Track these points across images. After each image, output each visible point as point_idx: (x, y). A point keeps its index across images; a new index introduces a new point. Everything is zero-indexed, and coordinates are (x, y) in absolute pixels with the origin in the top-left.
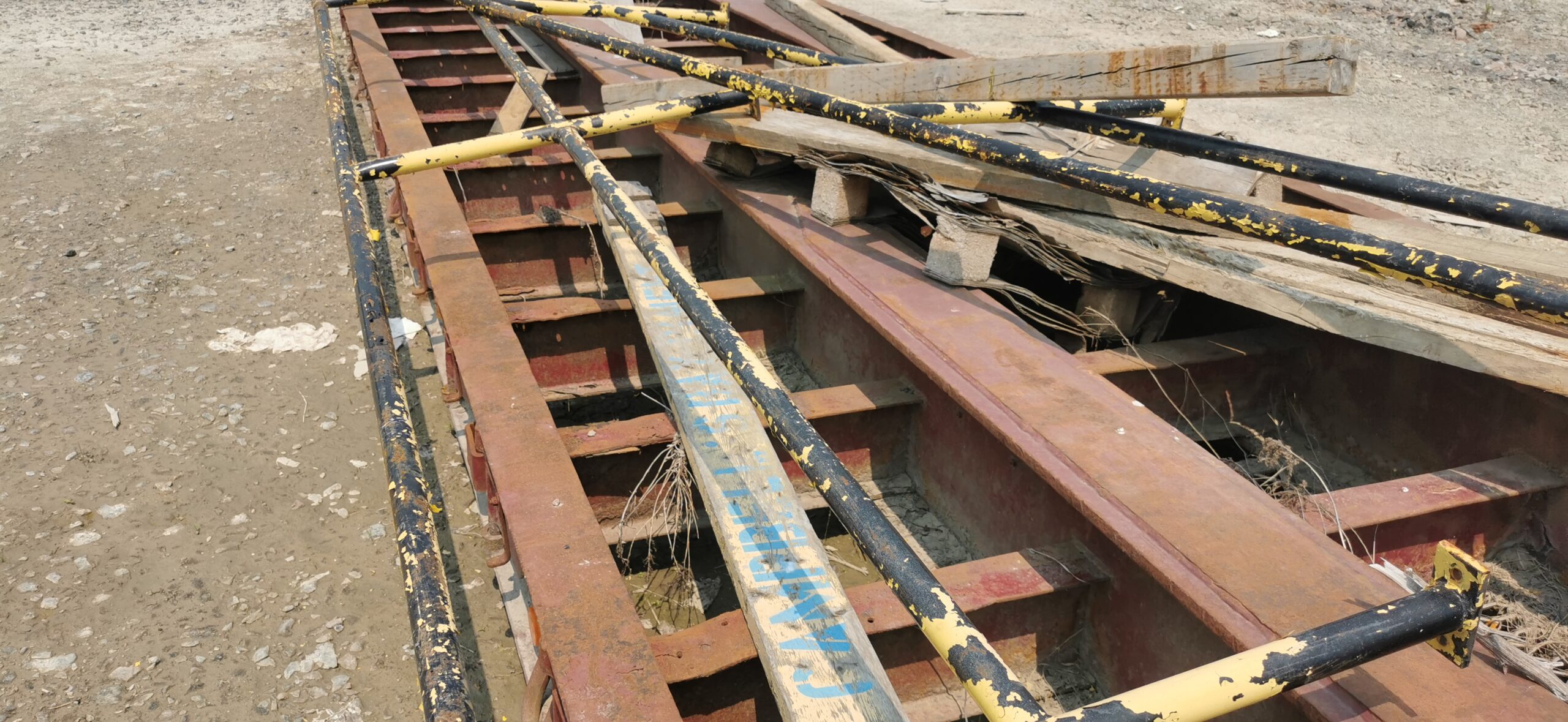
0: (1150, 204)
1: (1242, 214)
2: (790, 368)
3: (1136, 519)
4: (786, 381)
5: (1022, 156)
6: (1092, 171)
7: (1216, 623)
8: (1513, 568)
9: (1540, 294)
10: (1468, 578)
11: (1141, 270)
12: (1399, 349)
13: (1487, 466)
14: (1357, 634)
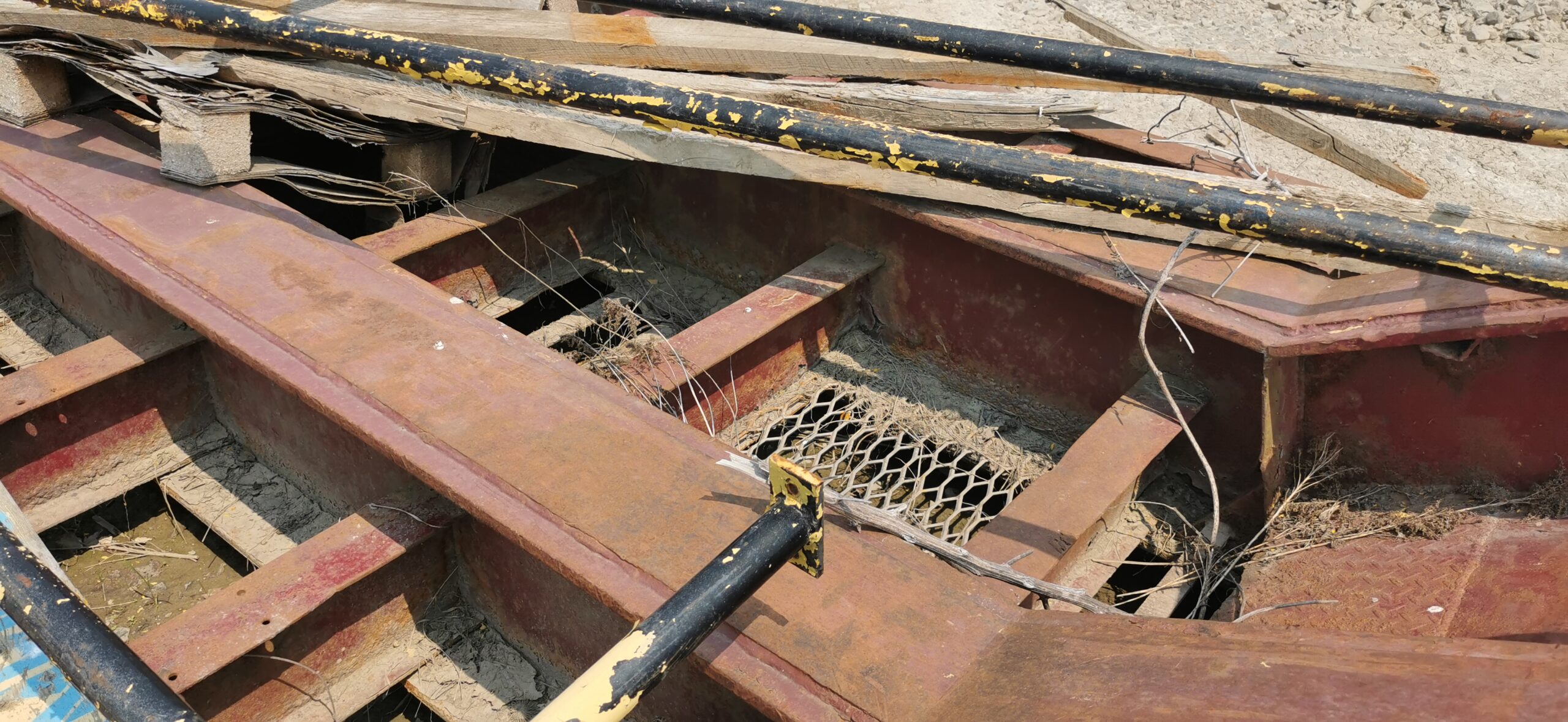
0: (400, 68)
1: (506, 72)
2: (34, 314)
3: (470, 463)
4: (33, 332)
5: (229, 21)
6: (322, 33)
7: (575, 574)
8: (853, 352)
9: (819, 130)
10: (804, 492)
11: (437, 122)
12: (714, 168)
13: (813, 263)
14: (706, 600)
